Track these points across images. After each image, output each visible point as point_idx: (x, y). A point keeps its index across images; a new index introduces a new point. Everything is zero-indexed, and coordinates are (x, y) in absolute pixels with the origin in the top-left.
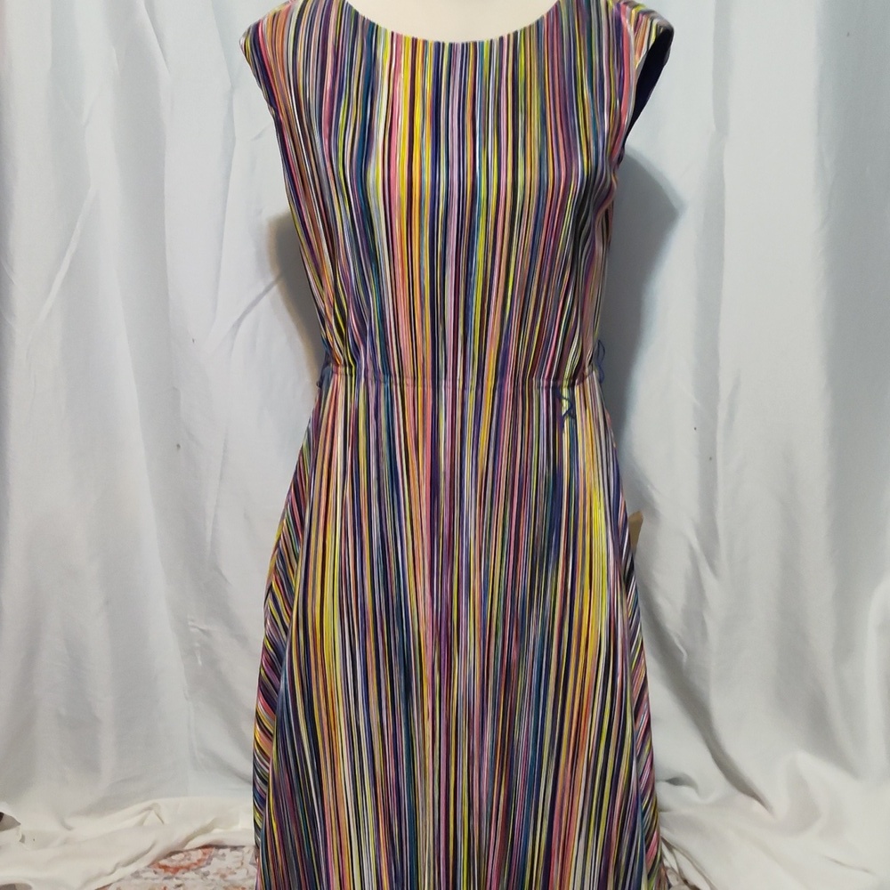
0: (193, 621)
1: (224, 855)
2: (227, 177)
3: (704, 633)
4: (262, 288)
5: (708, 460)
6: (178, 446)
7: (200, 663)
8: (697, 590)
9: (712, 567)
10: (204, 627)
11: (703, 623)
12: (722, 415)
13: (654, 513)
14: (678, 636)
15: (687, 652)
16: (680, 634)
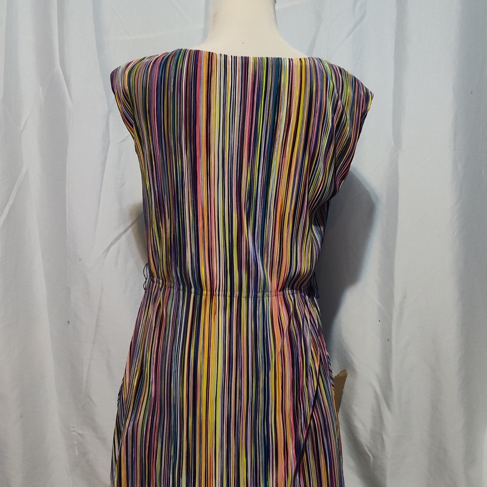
0: (73, 427)
2: (104, 164)
3: (383, 446)
4: (122, 230)
5: (387, 341)
6: (69, 322)
7: (77, 453)
8: (379, 418)
9: (388, 405)
10: (80, 432)
11: (383, 439)
12: (395, 314)
13: (354, 371)
14: (368, 447)
15: (373, 457)
16: (369, 445)
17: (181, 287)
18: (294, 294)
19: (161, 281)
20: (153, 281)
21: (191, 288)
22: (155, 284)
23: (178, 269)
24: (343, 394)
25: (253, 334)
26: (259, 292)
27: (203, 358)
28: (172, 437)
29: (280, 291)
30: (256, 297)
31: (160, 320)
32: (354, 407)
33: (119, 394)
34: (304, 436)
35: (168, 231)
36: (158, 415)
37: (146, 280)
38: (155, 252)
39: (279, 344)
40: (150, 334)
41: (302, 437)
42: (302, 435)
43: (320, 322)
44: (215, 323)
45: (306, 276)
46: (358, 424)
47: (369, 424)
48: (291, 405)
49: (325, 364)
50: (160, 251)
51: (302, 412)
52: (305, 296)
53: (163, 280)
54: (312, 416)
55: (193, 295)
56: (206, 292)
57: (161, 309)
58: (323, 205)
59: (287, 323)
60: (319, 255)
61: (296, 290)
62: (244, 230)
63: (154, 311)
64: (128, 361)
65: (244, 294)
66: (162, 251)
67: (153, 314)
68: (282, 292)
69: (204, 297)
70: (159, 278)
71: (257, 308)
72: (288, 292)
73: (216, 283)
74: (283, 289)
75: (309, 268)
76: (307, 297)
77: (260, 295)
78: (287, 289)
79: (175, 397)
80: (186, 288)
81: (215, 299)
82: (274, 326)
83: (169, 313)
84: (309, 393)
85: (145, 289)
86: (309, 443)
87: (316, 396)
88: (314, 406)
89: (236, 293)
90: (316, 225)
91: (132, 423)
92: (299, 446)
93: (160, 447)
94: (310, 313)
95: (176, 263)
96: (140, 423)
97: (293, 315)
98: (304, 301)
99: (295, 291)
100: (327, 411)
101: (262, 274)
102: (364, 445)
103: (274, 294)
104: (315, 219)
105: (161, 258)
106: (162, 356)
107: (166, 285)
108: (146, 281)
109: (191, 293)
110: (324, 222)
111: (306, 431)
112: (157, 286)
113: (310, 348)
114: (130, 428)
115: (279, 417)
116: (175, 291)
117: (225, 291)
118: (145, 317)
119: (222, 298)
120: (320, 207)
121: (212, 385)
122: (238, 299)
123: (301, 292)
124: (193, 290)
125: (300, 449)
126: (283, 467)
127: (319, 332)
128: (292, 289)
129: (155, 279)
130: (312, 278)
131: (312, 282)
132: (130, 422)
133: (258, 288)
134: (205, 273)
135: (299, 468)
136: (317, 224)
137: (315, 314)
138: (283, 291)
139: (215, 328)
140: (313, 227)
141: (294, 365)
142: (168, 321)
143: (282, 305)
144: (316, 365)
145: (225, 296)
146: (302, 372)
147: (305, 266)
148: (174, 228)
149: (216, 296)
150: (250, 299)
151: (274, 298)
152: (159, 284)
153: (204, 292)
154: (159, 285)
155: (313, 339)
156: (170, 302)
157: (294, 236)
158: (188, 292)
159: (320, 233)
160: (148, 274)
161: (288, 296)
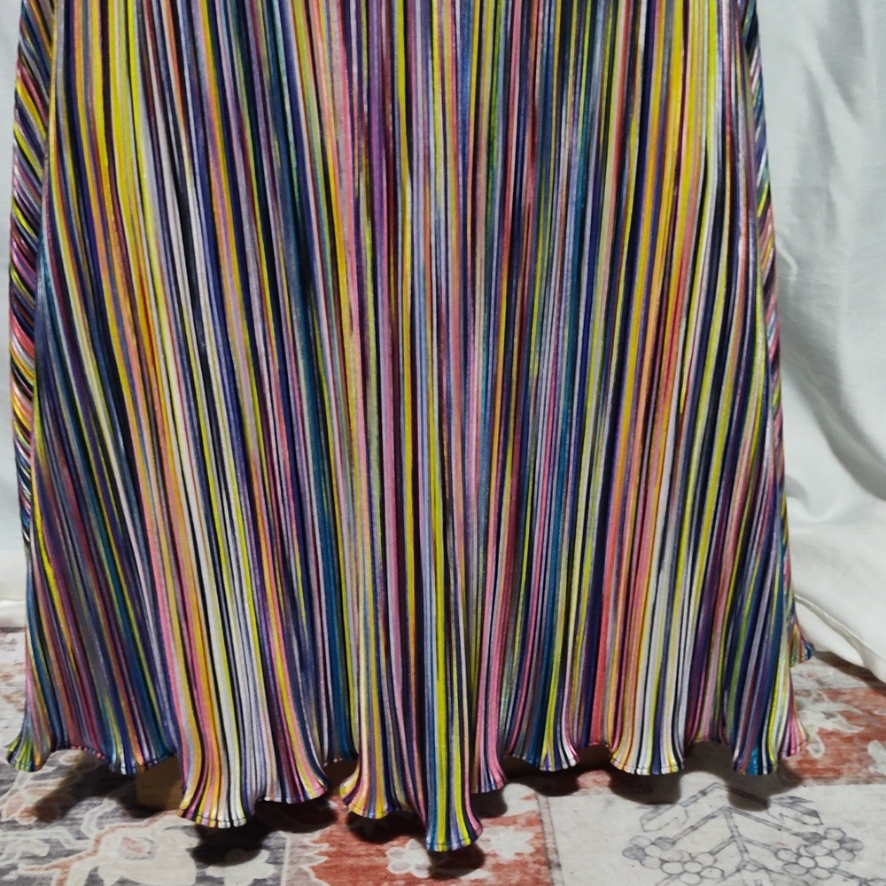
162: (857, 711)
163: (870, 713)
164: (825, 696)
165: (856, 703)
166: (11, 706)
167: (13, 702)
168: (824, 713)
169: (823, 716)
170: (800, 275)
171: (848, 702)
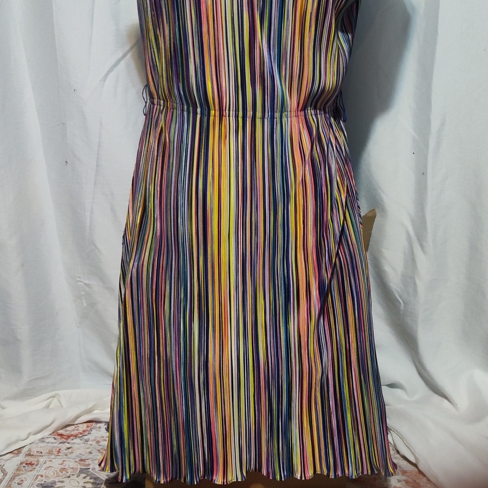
0: (79, 277)
1: (100, 428)
3: (415, 291)
4: (120, 55)
5: (422, 174)
6: (66, 162)
7: (85, 305)
8: (411, 261)
9: (422, 246)
10: (86, 282)
11: (415, 284)
12: (432, 144)
13: (383, 210)
14: (398, 292)
15: (404, 303)
16: (399, 290)
17: (185, 107)
18: (317, 115)
19: (162, 102)
20: (153, 104)
21: (197, 107)
22: (156, 106)
23: (181, 85)
24: (372, 235)
25: (270, 161)
26: (277, 112)
27: (213, 188)
28: (181, 278)
29: (301, 111)
30: (272, 118)
31: (163, 147)
32: (383, 250)
33: (124, 237)
34: (329, 276)
35: (167, 38)
36: (165, 254)
37: (146, 103)
38: (154, 67)
39: (301, 172)
40: (152, 165)
41: (326, 276)
42: (326, 275)
43: (347, 149)
44: (225, 149)
45: (332, 91)
46: (387, 268)
47: (400, 268)
48: (314, 242)
49: (352, 196)
50: (159, 65)
51: (327, 249)
52: (330, 118)
53: (164, 101)
54: (337, 254)
55: (199, 116)
56: (214, 111)
57: (164, 135)
58: (351, 5)
59: (310, 148)
60: (347, 68)
61: (320, 110)
62: (258, 34)
63: (155, 138)
64: (131, 199)
65: (259, 114)
66: (162, 65)
67: (155, 142)
68: (303, 113)
69: (212, 118)
70: (160, 99)
71: (275, 131)
72: (310, 112)
73: (225, 101)
74: (304, 108)
75: (335, 82)
76: (332, 119)
77: (277, 115)
78: (309, 108)
79: (184, 234)
80: (191, 108)
81: (225, 120)
82: (295, 152)
83: (172, 139)
84: (334, 228)
85: (145, 115)
86: (334, 283)
87: (342, 231)
88: (340, 243)
89: (250, 113)
90: (342, 32)
91: (136, 264)
92: (323, 287)
93: (169, 290)
94: (336, 138)
95: (178, 78)
96: (145, 264)
97: (316, 139)
98: (329, 123)
99: (318, 111)
100: (355, 249)
101: (280, 90)
102: (394, 290)
103: (293, 114)
104: (341, 26)
105: (161, 74)
106: (167, 188)
107: (167, 107)
108: (146, 105)
109: (197, 113)
110: (352, 29)
111: (330, 270)
112: (158, 108)
113: (336, 178)
114: (135, 270)
115: (301, 256)
116: (179, 112)
117: (237, 110)
118: (146, 146)
119: (232, 119)
120: (347, 9)
121: (224, 220)
122: (252, 120)
123: (325, 113)
124: (199, 110)
125: (324, 289)
126: (306, 309)
127: (346, 160)
128: (315, 108)
129: (156, 101)
130: (339, 98)
131: (338, 102)
132: (134, 262)
133: (275, 107)
134: (213, 88)
135: (323, 311)
136: (345, 31)
137: (341, 139)
138: (304, 110)
139: (225, 154)
140: (340, 34)
141: (317, 196)
142: (172, 148)
143: (303, 127)
144: (342, 196)
145: (237, 117)
146: (326, 205)
147: (330, 80)
148: (173, 34)
149: (226, 116)
150: (266, 121)
151: (294, 119)
152: (160, 105)
153: (212, 112)
154: (160, 107)
155: (340, 168)
156: (173, 126)
157: (317, 43)
158: (193, 113)
159: (348, 41)
160: (148, 98)
161: (310, 117)
162: (410, 480)
163: (415, 481)
164: (400, 473)
165: (411, 477)
166: (100, 454)
167: (101, 453)
168: (398, 480)
169: (397, 481)
170: (404, 307)
171: (408, 476)
